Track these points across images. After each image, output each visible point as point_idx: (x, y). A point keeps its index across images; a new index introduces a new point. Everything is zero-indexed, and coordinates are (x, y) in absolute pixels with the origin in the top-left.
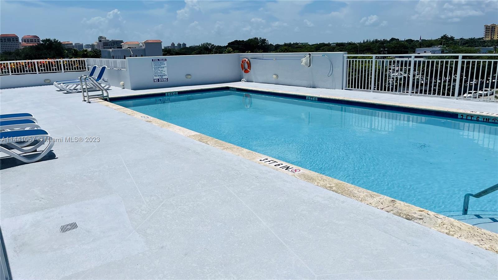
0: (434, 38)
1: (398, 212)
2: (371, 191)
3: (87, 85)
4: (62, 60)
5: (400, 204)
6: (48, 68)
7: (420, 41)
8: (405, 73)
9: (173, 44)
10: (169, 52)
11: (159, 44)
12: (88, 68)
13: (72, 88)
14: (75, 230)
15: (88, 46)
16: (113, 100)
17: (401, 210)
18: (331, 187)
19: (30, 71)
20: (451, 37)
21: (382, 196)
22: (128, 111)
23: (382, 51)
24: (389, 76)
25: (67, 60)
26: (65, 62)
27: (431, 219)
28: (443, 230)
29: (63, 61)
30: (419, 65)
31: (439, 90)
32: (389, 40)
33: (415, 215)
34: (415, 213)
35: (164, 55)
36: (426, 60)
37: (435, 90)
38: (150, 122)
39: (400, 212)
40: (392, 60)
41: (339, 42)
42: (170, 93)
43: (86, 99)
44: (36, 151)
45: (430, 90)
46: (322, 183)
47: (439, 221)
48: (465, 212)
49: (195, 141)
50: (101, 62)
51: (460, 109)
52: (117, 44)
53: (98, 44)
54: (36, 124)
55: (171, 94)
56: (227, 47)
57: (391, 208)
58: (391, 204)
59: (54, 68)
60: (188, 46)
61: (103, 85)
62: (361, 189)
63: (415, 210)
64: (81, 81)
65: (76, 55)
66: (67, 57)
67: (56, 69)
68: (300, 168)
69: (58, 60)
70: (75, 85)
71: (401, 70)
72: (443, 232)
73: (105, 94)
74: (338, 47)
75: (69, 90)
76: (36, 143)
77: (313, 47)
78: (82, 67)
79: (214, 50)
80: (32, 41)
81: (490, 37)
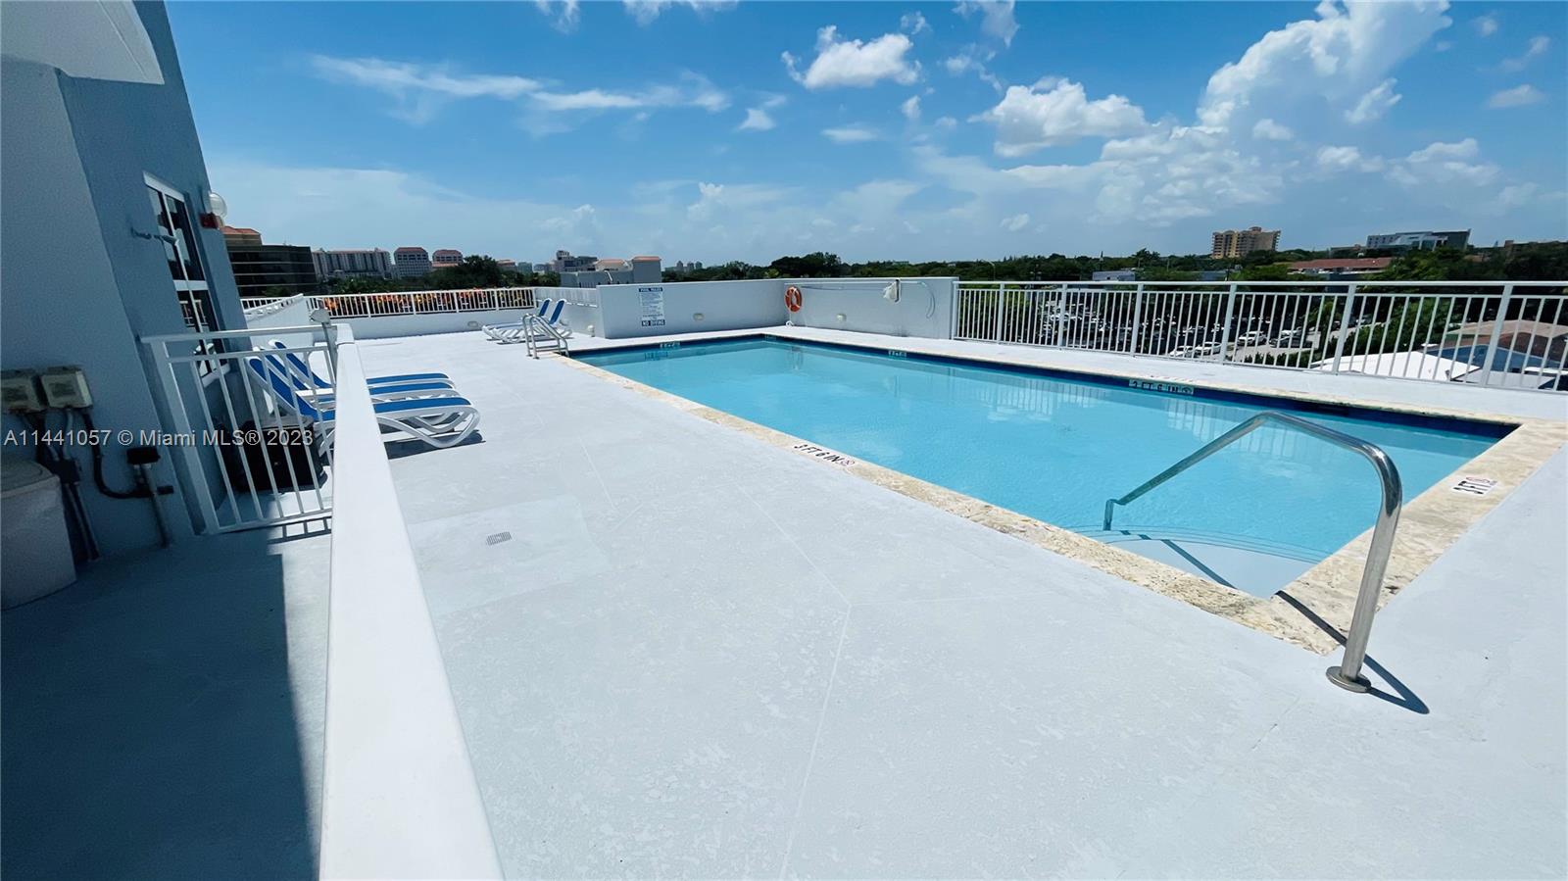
0: (1125, 255)
1: (990, 522)
2: (956, 493)
3: (533, 330)
4: (495, 290)
5: (998, 512)
6: (474, 303)
7: (1102, 259)
8: (1074, 313)
9: (680, 264)
10: (671, 276)
11: (656, 263)
12: (537, 303)
13: (511, 336)
14: (507, 542)
15: (540, 266)
16: (574, 354)
17: (996, 519)
18: (897, 487)
19: (445, 309)
20: (1154, 254)
21: (972, 499)
22: (598, 371)
23: (1032, 276)
24: (1045, 319)
25: (504, 289)
26: (501, 294)
27: (1037, 532)
28: (1051, 547)
29: (498, 292)
30: (1096, 301)
31: (1129, 343)
32: (1047, 257)
33: (1014, 527)
34: (1016, 524)
35: (664, 281)
36: (1108, 292)
37: (1121, 343)
38: (631, 388)
39: (994, 521)
40: (1051, 291)
41: (962, 260)
42: (668, 343)
43: (532, 352)
44: (453, 431)
45: (1113, 344)
46: (884, 480)
47: (1050, 534)
48: (1108, 526)
49: (697, 417)
50: (557, 292)
51: (1133, 372)
52: (586, 262)
53: (556, 264)
54: (453, 389)
55: (670, 345)
56: (770, 267)
57: (981, 516)
58: (984, 511)
59: (483, 303)
60: (704, 267)
61: (559, 331)
62: (942, 490)
63: (1017, 519)
64: (525, 324)
65: (520, 280)
66: (506, 285)
67: (486, 305)
68: (855, 459)
69: (490, 290)
70: (516, 331)
71: (1067, 309)
72: (1050, 550)
73: (562, 345)
74: (961, 270)
75: (505, 339)
76: (454, 417)
77: (917, 268)
78: (527, 301)
79: (748, 273)
80: (449, 259)
81: (1222, 254)
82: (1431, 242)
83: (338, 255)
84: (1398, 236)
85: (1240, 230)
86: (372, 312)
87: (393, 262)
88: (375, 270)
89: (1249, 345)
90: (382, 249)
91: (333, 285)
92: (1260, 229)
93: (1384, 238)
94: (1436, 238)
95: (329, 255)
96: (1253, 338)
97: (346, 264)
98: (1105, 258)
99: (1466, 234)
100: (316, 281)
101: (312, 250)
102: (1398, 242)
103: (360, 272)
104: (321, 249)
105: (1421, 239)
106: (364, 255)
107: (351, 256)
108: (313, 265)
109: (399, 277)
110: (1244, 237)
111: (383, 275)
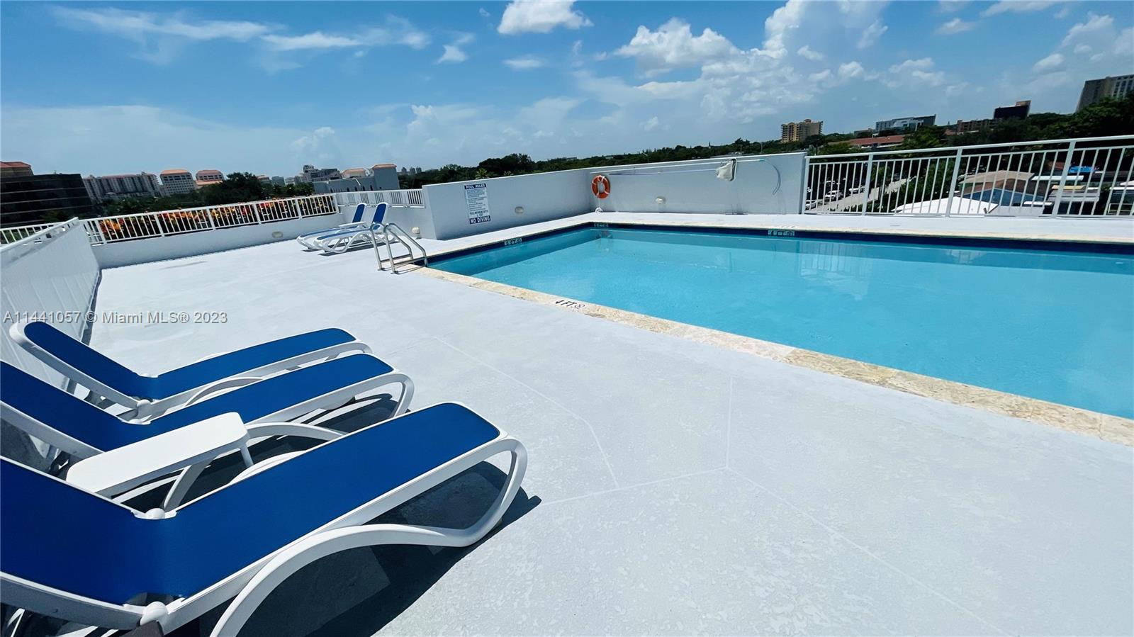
4: (296, 199)
6: (276, 214)
11: (393, 169)
12: (339, 208)
19: (246, 221)
26: (302, 202)
29: (299, 200)
52: (332, 174)
53: (305, 175)
59: (286, 212)
67: (288, 215)
69: (291, 199)
75: (328, 249)
78: (329, 208)
80: (211, 178)
81: (788, 139)
82: (914, 125)
83: (107, 180)
84: (894, 121)
85: (798, 123)
86: (165, 231)
87: (161, 183)
88: (144, 190)
89: (832, 201)
90: (148, 172)
91: (107, 207)
92: (810, 121)
93: (886, 123)
94: (917, 122)
95: (100, 181)
96: (834, 196)
97: (116, 186)
98: (712, 147)
99: (933, 118)
100: (91, 203)
101: (83, 177)
102: (895, 125)
103: (130, 193)
104: (91, 176)
105: (908, 122)
106: (132, 178)
107: (120, 180)
108: (85, 189)
109: (168, 195)
110: (801, 127)
111: (153, 195)
